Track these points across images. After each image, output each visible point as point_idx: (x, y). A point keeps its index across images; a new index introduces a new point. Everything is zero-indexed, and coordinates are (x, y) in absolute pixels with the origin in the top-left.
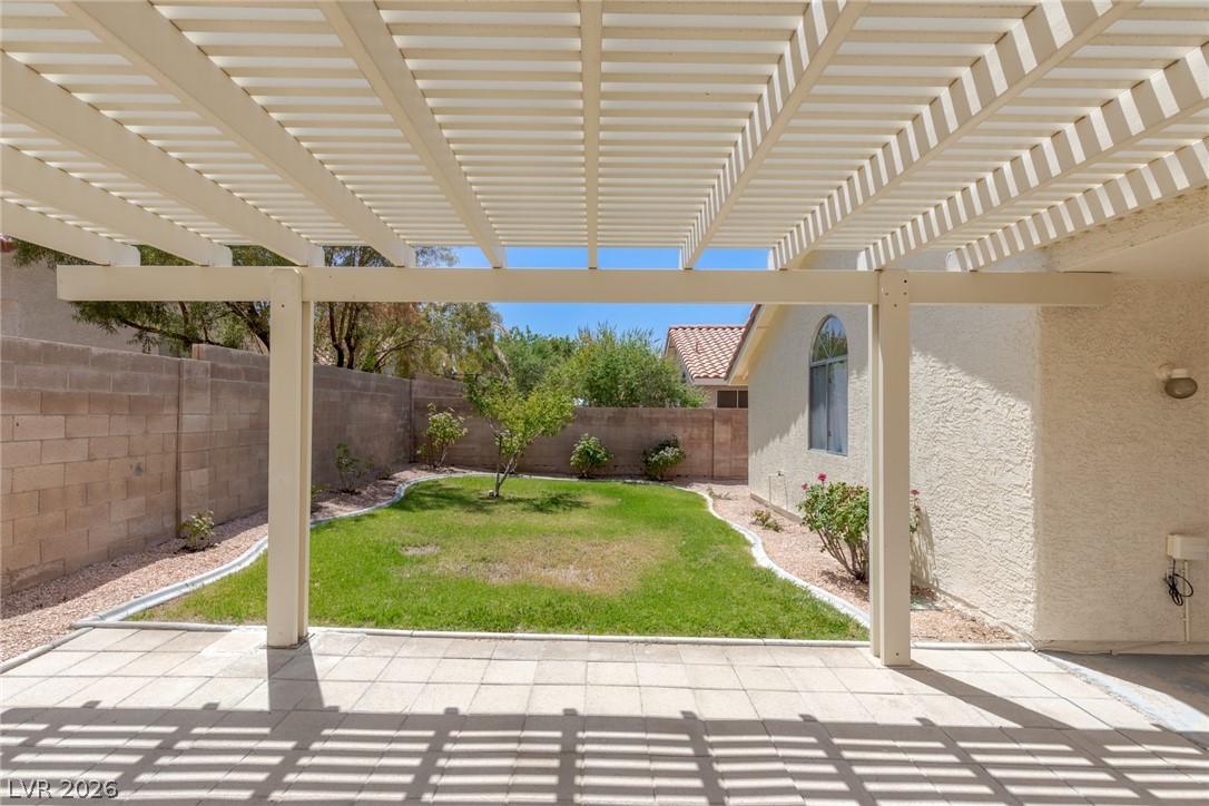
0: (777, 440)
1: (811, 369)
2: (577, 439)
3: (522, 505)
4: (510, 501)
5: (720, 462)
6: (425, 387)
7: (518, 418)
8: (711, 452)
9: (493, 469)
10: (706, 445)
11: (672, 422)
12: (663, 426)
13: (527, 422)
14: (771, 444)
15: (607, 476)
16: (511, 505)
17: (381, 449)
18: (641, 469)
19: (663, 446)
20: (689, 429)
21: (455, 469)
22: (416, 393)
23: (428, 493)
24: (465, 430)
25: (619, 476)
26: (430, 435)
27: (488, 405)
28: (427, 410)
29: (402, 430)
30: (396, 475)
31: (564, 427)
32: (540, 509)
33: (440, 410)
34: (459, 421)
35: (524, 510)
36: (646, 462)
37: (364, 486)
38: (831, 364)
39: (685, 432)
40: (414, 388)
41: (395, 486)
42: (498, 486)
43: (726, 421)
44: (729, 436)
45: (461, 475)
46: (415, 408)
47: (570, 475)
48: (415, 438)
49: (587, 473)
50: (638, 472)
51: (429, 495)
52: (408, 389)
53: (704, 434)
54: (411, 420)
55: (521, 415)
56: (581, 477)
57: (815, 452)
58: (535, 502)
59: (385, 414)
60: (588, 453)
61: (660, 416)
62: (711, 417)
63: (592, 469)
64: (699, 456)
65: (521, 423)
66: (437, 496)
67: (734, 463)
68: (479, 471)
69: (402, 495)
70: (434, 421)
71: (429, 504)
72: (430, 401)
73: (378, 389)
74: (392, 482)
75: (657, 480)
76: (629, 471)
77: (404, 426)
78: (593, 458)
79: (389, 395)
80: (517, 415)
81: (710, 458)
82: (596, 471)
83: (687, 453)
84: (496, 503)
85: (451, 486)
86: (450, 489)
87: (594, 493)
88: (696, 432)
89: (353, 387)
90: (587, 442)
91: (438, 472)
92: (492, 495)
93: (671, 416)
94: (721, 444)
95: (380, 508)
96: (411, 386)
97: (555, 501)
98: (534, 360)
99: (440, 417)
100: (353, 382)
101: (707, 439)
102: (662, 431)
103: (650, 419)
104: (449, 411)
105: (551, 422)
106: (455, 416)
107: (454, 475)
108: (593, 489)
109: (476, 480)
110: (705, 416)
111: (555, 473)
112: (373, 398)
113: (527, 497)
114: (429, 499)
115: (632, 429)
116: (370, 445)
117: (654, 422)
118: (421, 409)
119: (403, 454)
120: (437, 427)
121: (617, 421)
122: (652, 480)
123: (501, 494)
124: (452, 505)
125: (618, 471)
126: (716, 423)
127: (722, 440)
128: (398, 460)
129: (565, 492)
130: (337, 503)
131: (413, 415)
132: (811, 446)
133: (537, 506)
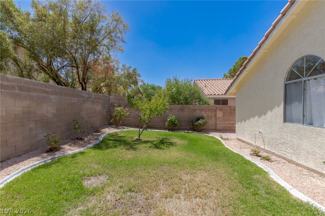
0: (257, 117)
1: (286, 85)
2: (167, 116)
3: (149, 144)
4: (144, 142)
5: (219, 124)
6: (115, 98)
7: (147, 109)
8: (215, 121)
9: (138, 127)
10: (213, 118)
11: (201, 110)
12: (198, 111)
13: (151, 110)
14: (252, 119)
15: (178, 129)
16: (144, 145)
17: (97, 120)
18: (190, 127)
19: (198, 119)
20: (207, 113)
21: (125, 127)
22: (111, 100)
23: (112, 138)
24: (128, 113)
25: (183, 130)
26: (115, 115)
27: (135, 104)
28: (114, 106)
29: (106, 113)
30: (102, 130)
31: (165, 112)
32: (157, 147)
33: (119, 106)
34: (126, 110)
35: (150, 147)
36: (193, 125)
37: (86, 136)
38: (305, 81)
39: (206, 114)
40: (110, 99)
41: (100, 135)
42: (139, 135)
43: (221, 110)
44: (222, 115)
45: (126, 130)
46: (111, 105)
47: (165, 129)
48: (111, 116)
49: (171, 129)
50: (189, 128)
51: (112, 140)
52: (108, 99)
53: (213, 114)
54: (109, 110)
55: (149, 108)
56: (169, 130)
57: (288, 124)
58: (154, 143)
59: (99, 108)
60: (172, 122)
61: (197, 108)
62: (215, 108)
63: (173, 127)
64: (211, 122)
65: (148, 111)
66: (115, 140)
67: (224, 125)
68: (133, 128)
69: (101, 140)
70: (117, 110)
71: (111, 145)
72: (115, 103)
73: (95, 98)
74: (99, 134)
75: (197, 131)
76: (186, 128)
77: (107, 112)
78: (173, 123)
79: (100, 101)
80: (147, 107)
81: (215, 123)
82: (174, 128)
83: (207, 121)
84: (139, 144)
85: (122, 135)
86: (121, 137)
87: (175, 137)
88: (210, 114)
89: (84, 97)
90: (172, 117)
91: (118, 129)
92: (137, 139)
93: (201, 108)
94: (219, 118)
95: (88, 148)
96: (109, 98)
97: (162, 142)
98: (151, 91)
99: (119, 109)
100: (84, 95)
101: (214, 116)
102: (198, 114)
103: (193, 109)
104: (122, 107)
105: (160, 110)
106: (124, 109)
107: (124, 130)
108: (175, 136)
109: (132, 131)
110: (213, 108)
111: (160, 128)
112: (93, 102)
113: (151, 140)
114: (111, 142)
115: (187, 113)
116: (92, 119)
117: (194, 110)
118: (113, 106)
119: (106, 122)
120: (118, 112)
121: (182, 110)
122: (195, 131)
123: (140, 138)
124: (120, 145)
125: (182, 127)
126: (217, 110)
127: (219, 117)
128: (104, 124)
129: (165, 137)
130: (70, 146)
131: (110, 108)
132: (285, 121)
133: (155, 145)
